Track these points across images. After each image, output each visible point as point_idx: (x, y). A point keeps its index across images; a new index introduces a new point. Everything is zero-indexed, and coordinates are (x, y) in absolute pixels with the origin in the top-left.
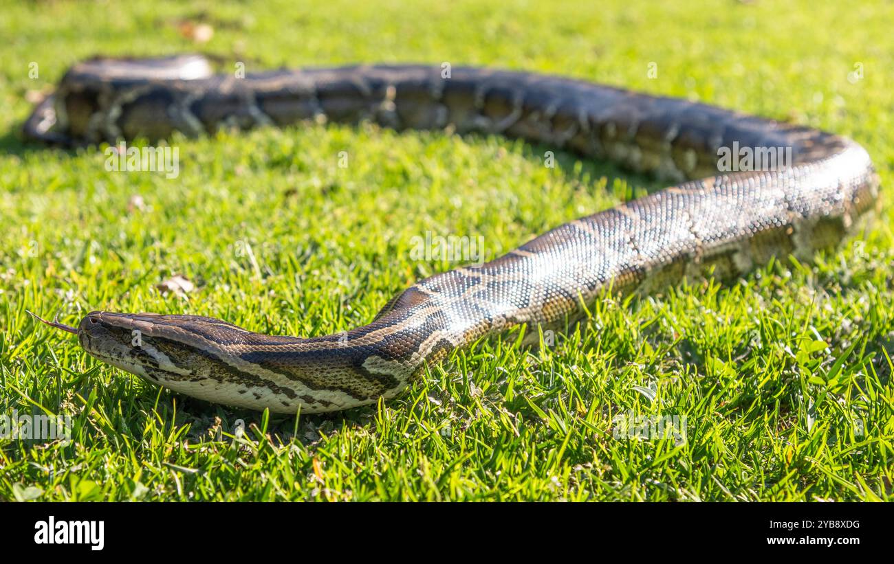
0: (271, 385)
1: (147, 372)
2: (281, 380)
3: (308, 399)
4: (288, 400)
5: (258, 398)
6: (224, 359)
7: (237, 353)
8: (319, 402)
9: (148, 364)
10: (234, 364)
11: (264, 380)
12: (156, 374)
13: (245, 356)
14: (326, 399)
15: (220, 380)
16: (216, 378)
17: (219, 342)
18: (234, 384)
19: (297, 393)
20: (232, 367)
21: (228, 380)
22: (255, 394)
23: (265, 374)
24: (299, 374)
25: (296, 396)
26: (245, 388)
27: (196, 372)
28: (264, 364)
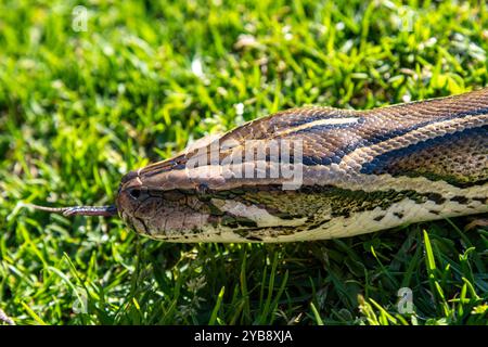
0: (410, 195)
1: (243, 236)
2: (421, 184)
3: (462, 200)
4: (437, 207)
5: (401, 216)
6: (342, 185)
7: (356, 169)
8: (475, 199)
9: (240, 227)
10: (357, 187)
11: (402, 192)
12: (257, 234)
13: (368, 169)
14: (480, 196)
15: (346, 214)
16: (341, 214)
17: (325, 162)
18: (366, 212)
19: (445, 196)
20: (357, 192)
21: (357, 211)
22: (396, 214)
23: (400, 183)
24: (439, 171)
25: (444, 200)
26: (382, 213)
27: (312, 217)
28: (396, 172)
